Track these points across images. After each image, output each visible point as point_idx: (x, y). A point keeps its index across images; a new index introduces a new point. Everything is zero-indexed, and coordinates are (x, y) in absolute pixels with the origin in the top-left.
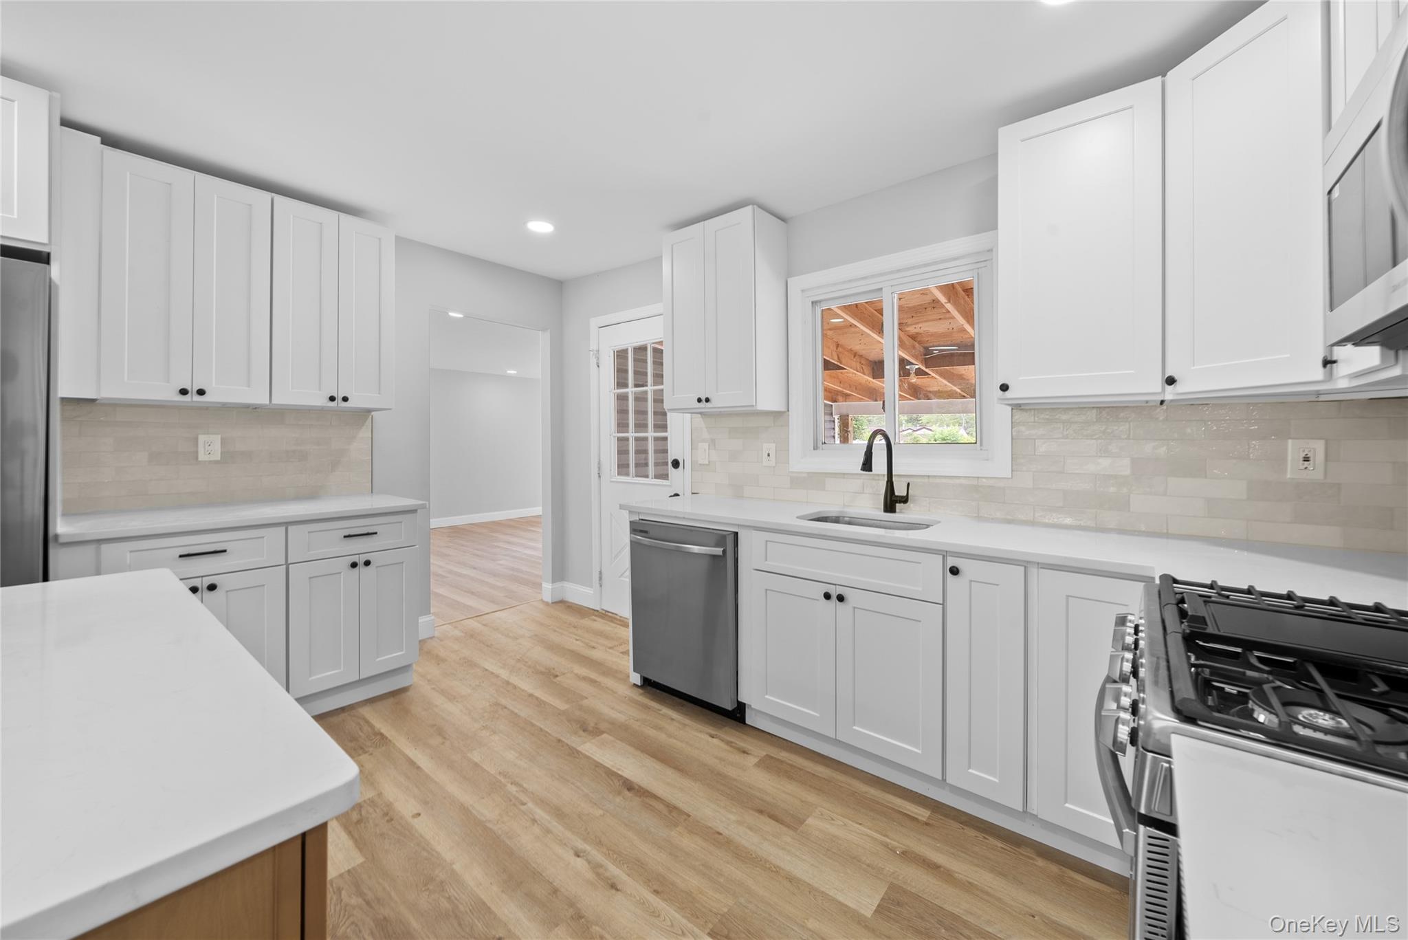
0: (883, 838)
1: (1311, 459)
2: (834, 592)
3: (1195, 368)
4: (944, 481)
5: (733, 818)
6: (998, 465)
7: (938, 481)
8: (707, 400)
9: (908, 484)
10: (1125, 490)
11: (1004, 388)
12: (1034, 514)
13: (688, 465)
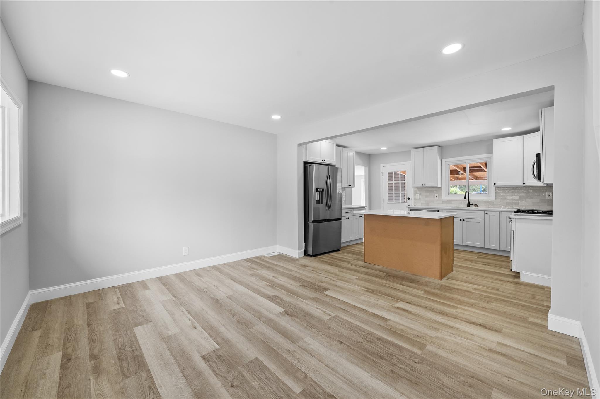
2: (462, 219)
3: (528, 182)
6: (492, 197)
7: (479, 201)
8: (425, 185)
9: (473, 201)
11: (495, 184)
12: (500, 206)
13: (413, 199)
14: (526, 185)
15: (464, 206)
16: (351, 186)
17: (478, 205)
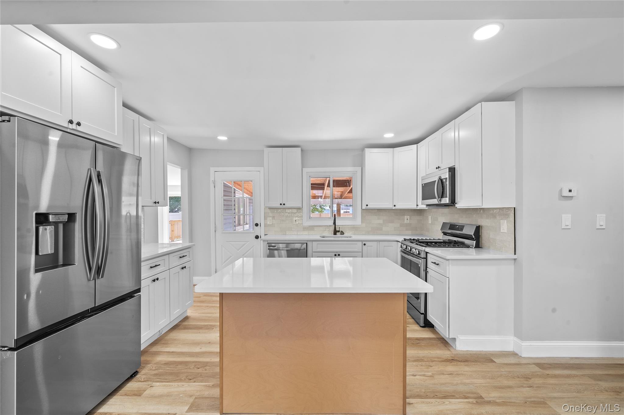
1: (408, 219)
2: (337, 254)
3: (399, 203)
7: (345, 226)
8: (284, 204)
9: (339, 227)
10: (381, 226)
11: (367, 205)
13: (263, 225)
15: (329, 233)
16: (158, 203)
17: (343, 231)
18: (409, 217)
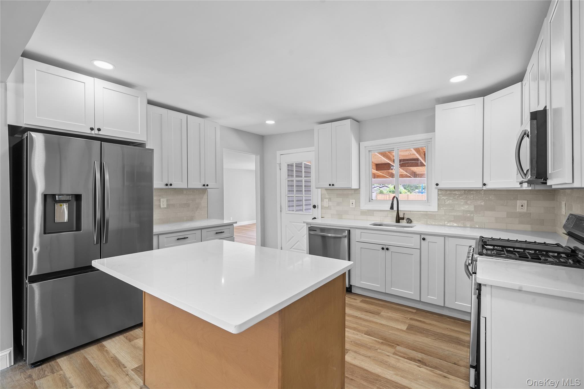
0: (404, 316)
1: (523, 206)
2: (385, 247)
3: (491, 181)
4: (415, 212)
5: (359, 313)
6: (433, 207)
7: (414, 212)
8: (333, 185)
9: (404, 214)
10: (472, 215)
11: (437, 185)
12: (445, 223)
13: (320, 207)
14: (489, 186)
16: (207, 185)
17: (411, 219)
18: (526, 202)
